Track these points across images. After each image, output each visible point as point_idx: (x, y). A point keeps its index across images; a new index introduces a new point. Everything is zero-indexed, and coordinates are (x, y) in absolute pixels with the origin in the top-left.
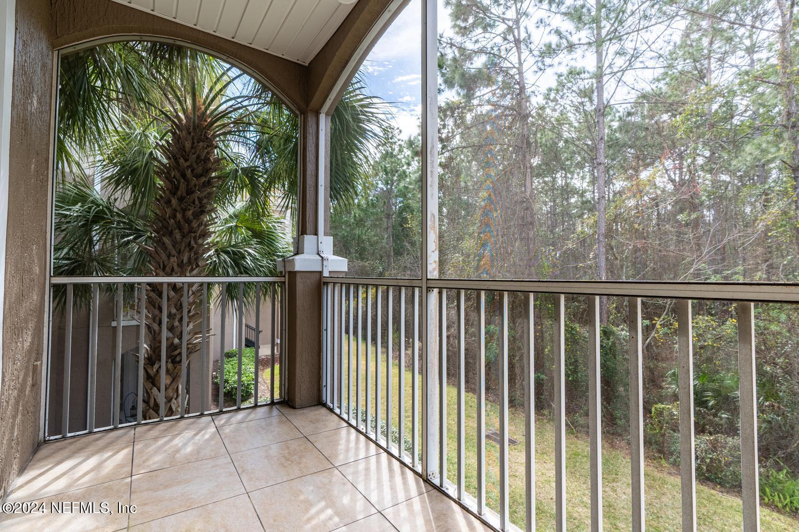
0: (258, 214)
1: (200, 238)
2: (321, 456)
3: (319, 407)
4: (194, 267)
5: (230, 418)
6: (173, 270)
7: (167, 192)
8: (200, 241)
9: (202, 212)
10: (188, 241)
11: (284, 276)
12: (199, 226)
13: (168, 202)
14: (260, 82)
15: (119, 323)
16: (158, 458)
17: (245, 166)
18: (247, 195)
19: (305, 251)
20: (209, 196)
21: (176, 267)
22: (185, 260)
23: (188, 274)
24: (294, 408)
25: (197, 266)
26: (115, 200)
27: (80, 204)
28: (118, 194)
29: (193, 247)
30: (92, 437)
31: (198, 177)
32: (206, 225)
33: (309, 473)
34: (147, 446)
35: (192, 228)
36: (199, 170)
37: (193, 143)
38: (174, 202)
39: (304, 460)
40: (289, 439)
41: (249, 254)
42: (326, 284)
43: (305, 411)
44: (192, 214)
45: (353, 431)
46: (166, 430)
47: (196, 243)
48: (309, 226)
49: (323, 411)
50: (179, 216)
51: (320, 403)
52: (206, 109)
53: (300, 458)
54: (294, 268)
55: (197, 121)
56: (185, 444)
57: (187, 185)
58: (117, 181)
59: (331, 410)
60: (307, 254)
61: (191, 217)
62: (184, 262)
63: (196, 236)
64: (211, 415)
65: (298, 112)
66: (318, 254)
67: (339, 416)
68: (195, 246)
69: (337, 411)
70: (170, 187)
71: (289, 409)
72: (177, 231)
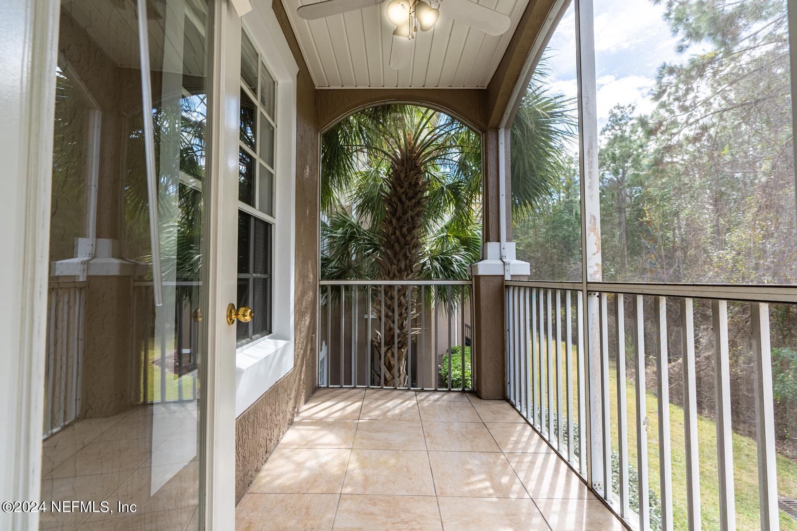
0: (463, 223)
1: (413, 249)
2: (492, 441)
3: (503, 401)
4: (409, 272)
5: (428, 397)
6: (394, 275)
7: (389, 215)
8: (414, 251)
9: (414, 227)
10: (404, 251)
11: (472, 280)
12: (412, 239)
13: (391, 222)
14: (450, 116)
15: (369, 316)
16: (377, 413)
17: (451, 182)
18: (452, 208)
19: (488, 257)
20: (418, 214)
21: (396, 273)
22: (403, 267)
23: (405, 278)
24: (481, 398)
25: (412, 272)
26: (362, 223)
27: (341, 229)
28: (363, 219)
29: (408, 257)
30: (342, 390)
31: (410, 199)
32: (418, 238)
33: (478, 451)
34: (371, 403)
35: (407, 241)
36: (411, 193)
37: (406, 173)
38: (394, 221)
39: (477, 440)
40: (470, 421)
41: (456, 260)
42: (508, 287)
43: (490, 402)
44: (407, 230)
45: (529, 428)
46: (384, 395)
47: (410, 253)
48: (492, 234)
49: (506, 405)
50: (398, 233)
51: (505, 398)
52: (415, 144)
53: (474, 437)
54: (477, 273)
55: (408, 155)
56: (394, 408)
57: (403, 208)
58: (361, 209)
59: (514, 406)
60: (490, 259)
61: (406, 233)
62: (402, 268)
63: (410, 248)
64: (415, 391)
65: (480, 132)
66: (501, 259)
67: (519, 413)
68: (410, 255)
69: (518, 408)
70: (391, 210)
71: (476, 398)
72: (396, 244)
